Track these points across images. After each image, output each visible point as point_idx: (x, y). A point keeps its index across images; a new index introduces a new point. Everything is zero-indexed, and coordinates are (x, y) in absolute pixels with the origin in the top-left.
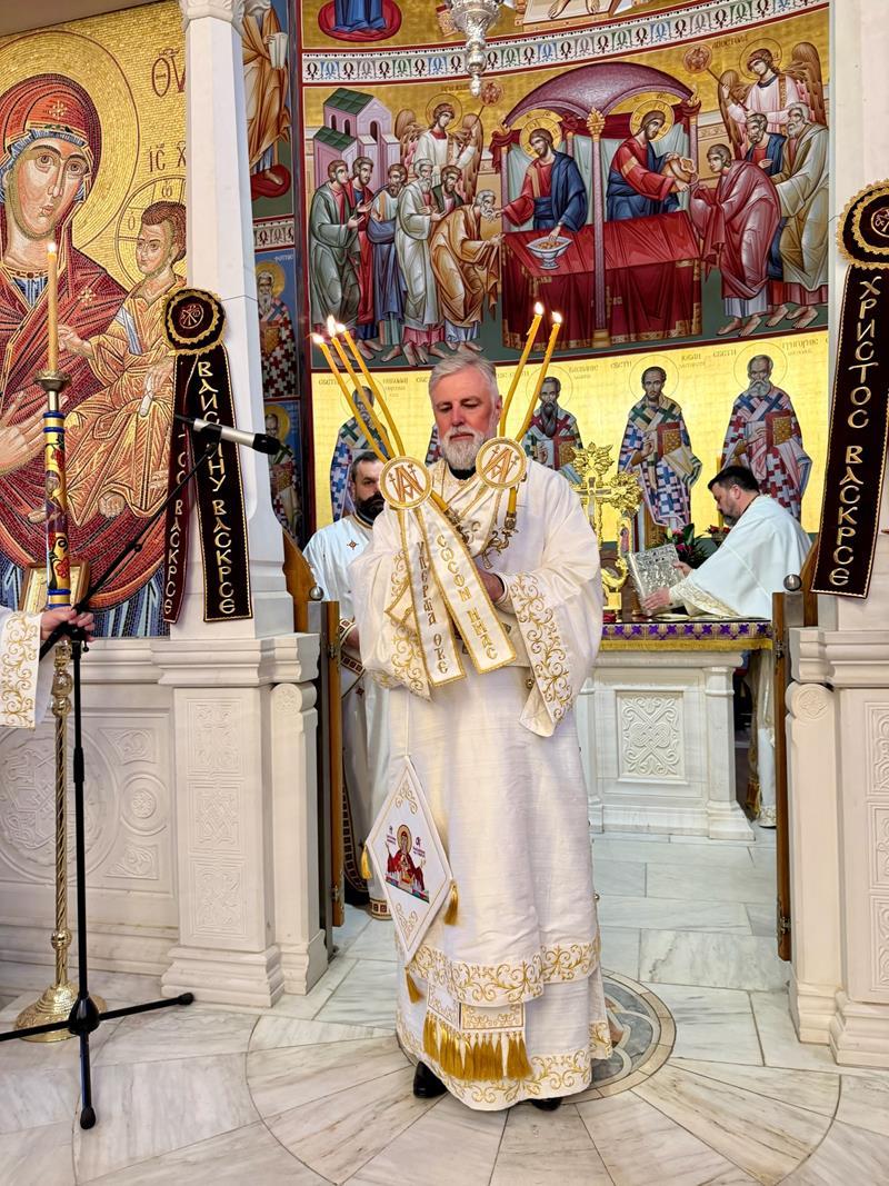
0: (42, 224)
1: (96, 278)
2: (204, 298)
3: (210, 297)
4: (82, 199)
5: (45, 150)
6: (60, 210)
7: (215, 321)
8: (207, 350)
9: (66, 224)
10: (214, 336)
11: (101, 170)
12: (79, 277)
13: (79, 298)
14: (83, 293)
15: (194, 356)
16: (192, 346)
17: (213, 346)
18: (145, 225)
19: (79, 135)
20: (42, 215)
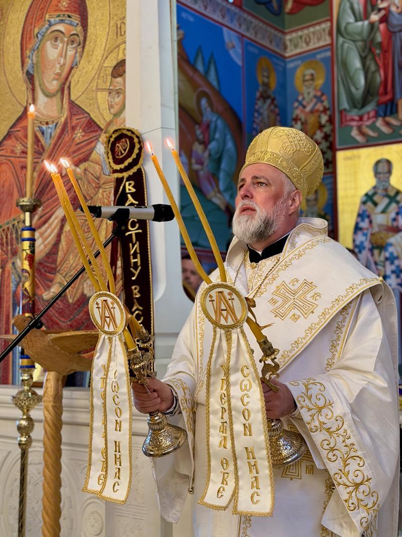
0: (54, 85)
1: (84, 121)
2: (129, 134)
3: (133, 133)
4: (77, 65)
5: (56, 33)
6: (64, 74)
7: (136, 151)
8: (131, 172)
9: (67, 84)
10: (136, 162)
11: (87, 43)
12: (74, 122)
13: (74, 136)
14: (76, 132)
15: (123, 178)
16: (121, 171)
17: (135, 169)
18: (113, 79)
19: (76, 19)
20: (54, 79)
